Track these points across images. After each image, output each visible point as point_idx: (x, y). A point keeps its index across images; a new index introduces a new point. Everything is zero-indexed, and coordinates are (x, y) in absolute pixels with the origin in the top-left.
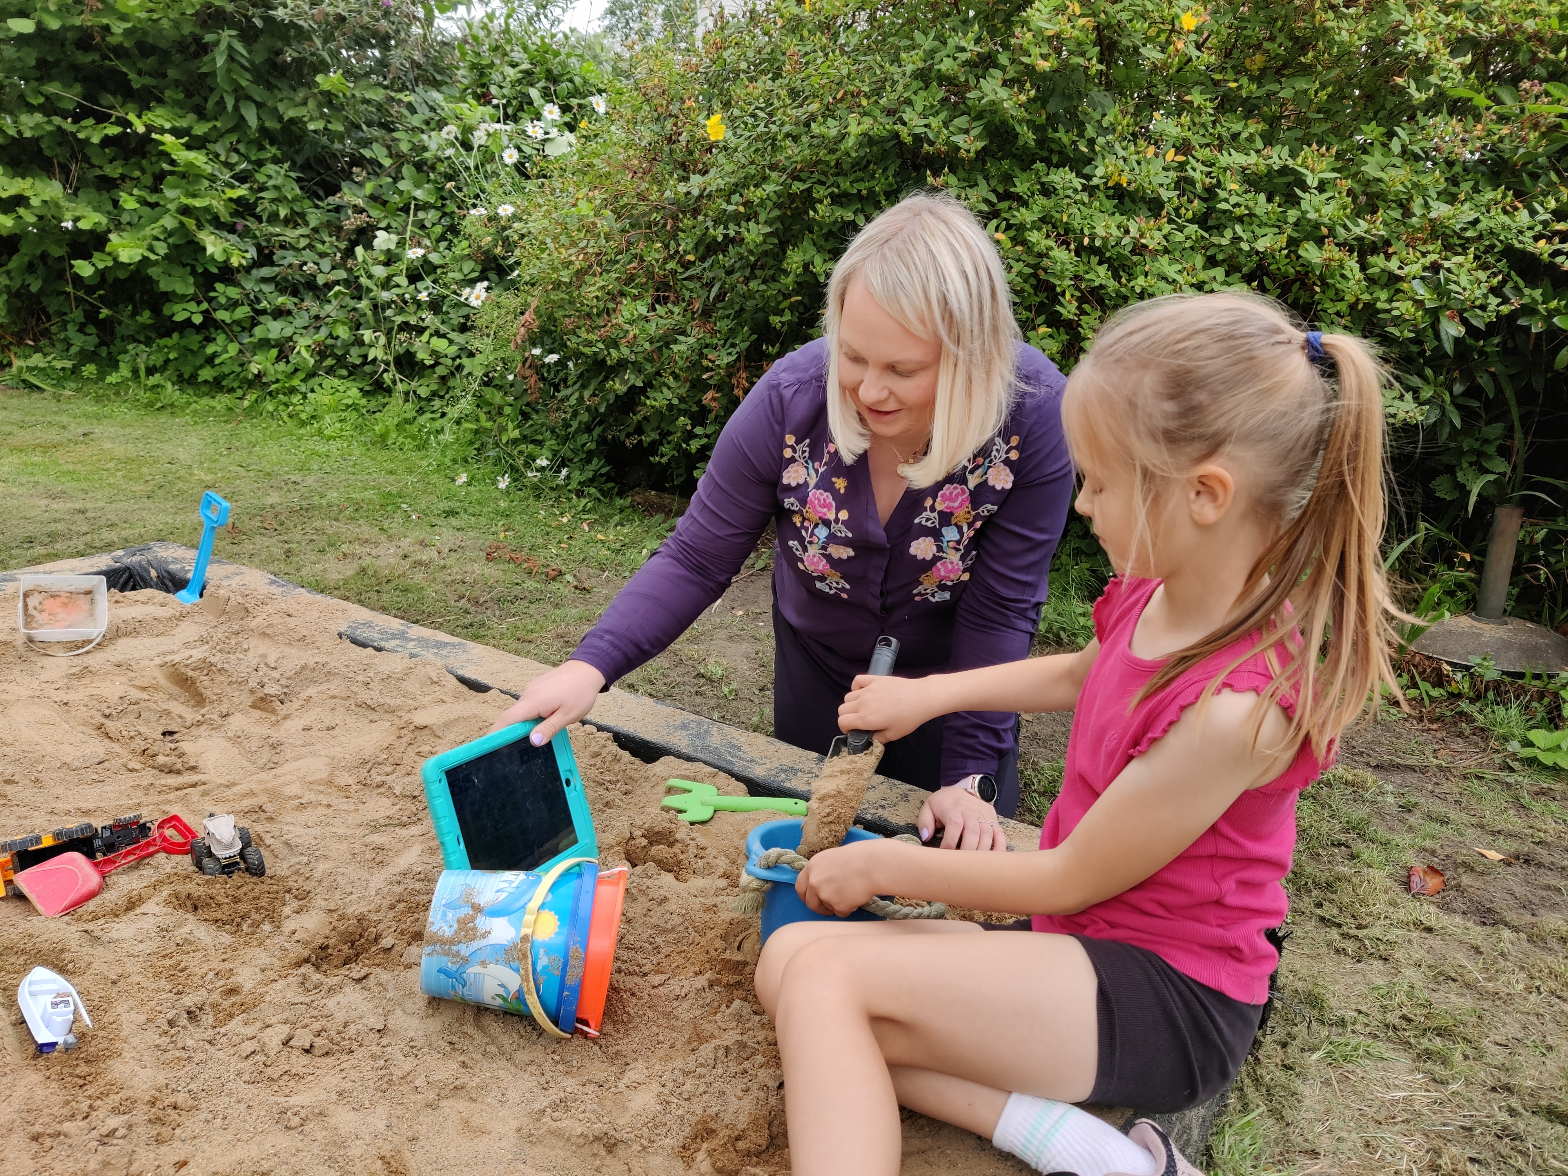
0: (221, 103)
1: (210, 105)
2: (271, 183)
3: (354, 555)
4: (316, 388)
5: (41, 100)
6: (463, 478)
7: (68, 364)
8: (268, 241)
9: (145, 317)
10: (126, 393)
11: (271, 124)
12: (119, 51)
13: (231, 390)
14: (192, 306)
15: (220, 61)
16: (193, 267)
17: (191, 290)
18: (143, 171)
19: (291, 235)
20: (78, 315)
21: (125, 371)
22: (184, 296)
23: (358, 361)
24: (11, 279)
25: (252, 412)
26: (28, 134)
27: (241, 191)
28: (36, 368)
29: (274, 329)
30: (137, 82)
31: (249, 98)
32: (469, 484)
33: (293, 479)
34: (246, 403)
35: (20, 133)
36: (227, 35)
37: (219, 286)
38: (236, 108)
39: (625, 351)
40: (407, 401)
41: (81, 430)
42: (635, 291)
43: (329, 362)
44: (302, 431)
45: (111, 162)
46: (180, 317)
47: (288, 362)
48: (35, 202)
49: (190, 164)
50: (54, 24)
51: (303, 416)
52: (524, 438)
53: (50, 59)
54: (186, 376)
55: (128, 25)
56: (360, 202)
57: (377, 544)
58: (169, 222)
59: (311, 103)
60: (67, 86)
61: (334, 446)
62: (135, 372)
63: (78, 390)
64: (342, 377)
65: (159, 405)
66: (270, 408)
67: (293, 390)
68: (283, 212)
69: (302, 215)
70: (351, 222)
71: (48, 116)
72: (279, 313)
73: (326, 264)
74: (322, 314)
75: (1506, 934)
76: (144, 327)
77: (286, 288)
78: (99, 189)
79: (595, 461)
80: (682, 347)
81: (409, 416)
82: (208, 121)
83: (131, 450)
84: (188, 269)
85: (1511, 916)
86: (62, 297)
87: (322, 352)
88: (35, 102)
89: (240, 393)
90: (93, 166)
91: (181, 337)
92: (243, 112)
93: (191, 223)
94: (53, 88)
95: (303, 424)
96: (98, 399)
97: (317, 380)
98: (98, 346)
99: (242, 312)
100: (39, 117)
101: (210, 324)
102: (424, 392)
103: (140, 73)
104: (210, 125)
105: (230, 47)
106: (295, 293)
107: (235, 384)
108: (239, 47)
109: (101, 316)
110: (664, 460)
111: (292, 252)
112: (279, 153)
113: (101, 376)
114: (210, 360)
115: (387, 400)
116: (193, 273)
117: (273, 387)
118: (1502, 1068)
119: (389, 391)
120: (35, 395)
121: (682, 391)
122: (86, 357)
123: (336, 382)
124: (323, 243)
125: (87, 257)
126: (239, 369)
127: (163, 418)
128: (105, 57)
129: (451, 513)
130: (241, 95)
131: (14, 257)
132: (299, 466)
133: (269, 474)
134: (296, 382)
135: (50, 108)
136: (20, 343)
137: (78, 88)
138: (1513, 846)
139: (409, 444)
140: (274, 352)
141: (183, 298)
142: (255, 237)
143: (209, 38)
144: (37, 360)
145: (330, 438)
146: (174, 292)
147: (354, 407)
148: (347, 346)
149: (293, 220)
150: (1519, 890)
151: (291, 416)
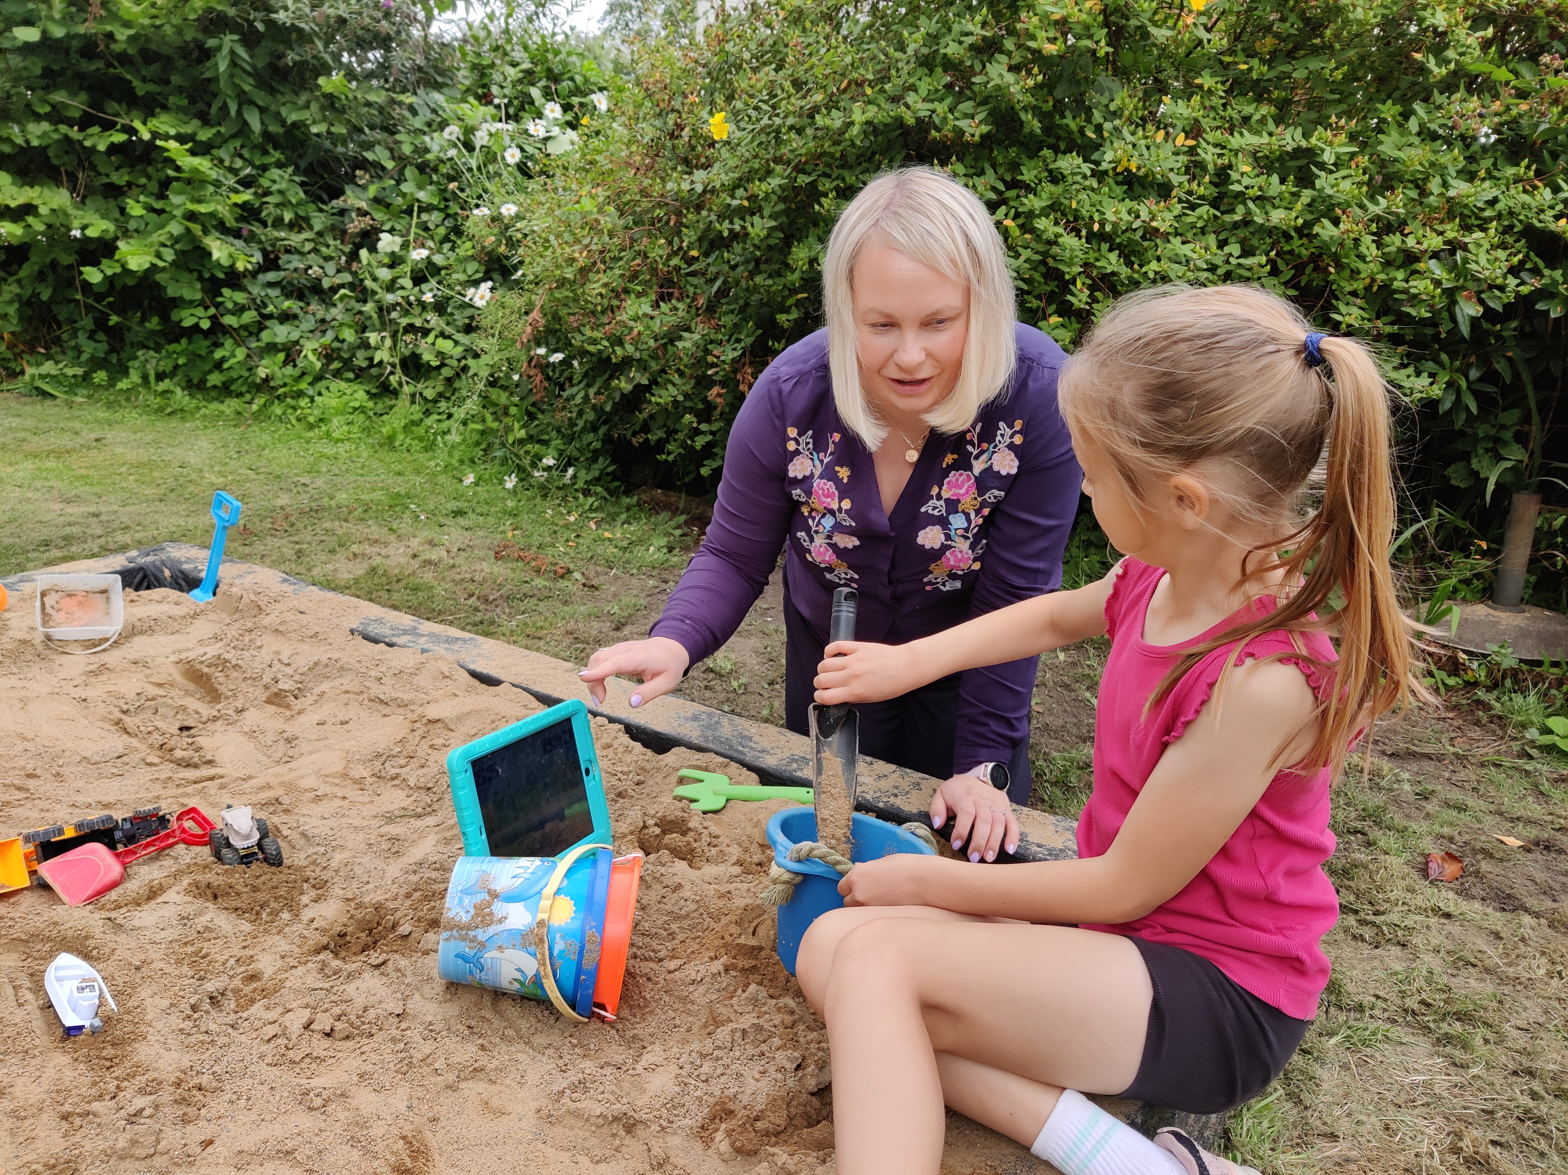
0: (224, 108)
1: (214, 110)
2: (275, 187)
3: (364, 555)
4: (324, 391)
5: (48, 109)
6: (470, 479)
7: (79, 371)
8: (273, 245)
9: (154, 323)
10: (137, 399)
11: (275, 129)
12: (123, 59)
13: (240, 395)
14: (200, 311)
15: (223, 66)
16: (200, 273)
17: (198, 296)
18: (149, 178)
19: (295, 239)
20: (87, 322)
21: (135, 377)
22: (191, 302)
23: (364, 364)
24: (22, 287)
25: (261, 416)
26: (35, 143)
27: (246, 196)
28: (48, 375)
29: (281, 333)
30: (141, 89)
31: (252, 103)
32: (477, 484)
33: (303, 480)
34: (255, 407)
35: (27, 142)
36: (229, 40)
37: (226, 292)
38: (239, 113)
39: (630, 349)
40: (413, 402)
41: (93, 436)
42: (639, 288)
43: (336, 365)
44: (310, 434)
45: (117, 169)
46: (188, 323)
47: (295, 366)
48: (43, 210)
49: (196, 170)
50: (58, 32)
51: (311, 419)
52: (530, 439)
53: (56, 67)
54: (195, 381)
55: (132, 32)
56: (364, 205)
57: (386, 544)
58: (175, 228)
59: (314, 107)
60: (73, 94)
61: (342, 448)
62: (145, 378)
63: (89, 397)
64: (349, 380)
65: (169, 410)
66: (279, 411)
67: (300, 394)
68: (288, 216)
69: (307, 219)
70: (356, 225)
71: (55, 124)
72: (286, 317)
73: (331, 268)
74: (328, 318)
75: (1527, 919)
76: (153, 332)
77: (292, 292)
78: (106, 197)
79: (601, 460)
80: (687, 343)
81: (416, 417)
82: (212, 126)
83: (143, 455)
84: (195, 274)
85: (1531, 902)
86: (72, 305)
87: (328, 355)
88: (41, 111)
89: (248, 397)
90: (100, 174)
91: (190, 343)
92: (247, 116)
93: (196, 229)
94: (59, 97)
95: (311, 427)
96: (109, 405)
97: (324, 383)
98: (107, 353)
99: (250, 316)
100: (45, 126)
101: (217, 329)
102: (430, 394)
103: (144, 80)
104: (214, 131)
105: (232, 52)
106: (301, 297)
107: (244, 389)
108: (241, 52)
109: (111, 323)
110: (671, 458)
111: (296, 257)
112: (282, 158)
113: (112, 382)
114: (218, 365)
115: (393, 402)
116: (200, 278)
117: (281, 391)
118: (1523, 1052)
119: (395, 393)
120: (48, 402)
121: (687, 388)
122: (97, 363)
123: (343, 385)
124: (328, 246)
125: (96, 263)
126: (246, 374)
127: (174, 423)
128: (109, 65)
129: (459, 513)
130: (244, 100)
131: (25, 266)
132: (308, 468)
133: (278, 477)
134: (303, 386)
135: (56, 116)
136: (32, 351)
137: (84, 96)
138: (1533, 832)
139: (417, 445)
140: (281, 356)
141: (191, 303)
142: (260, 242)
143: (211, 43)
144: (49, 367)
145: (338, 441)
146: (181, 298)
147: (361, 409)
148: (353, 349)
149: (299, 224)
150: (1539, 876)
151: (299, 420)
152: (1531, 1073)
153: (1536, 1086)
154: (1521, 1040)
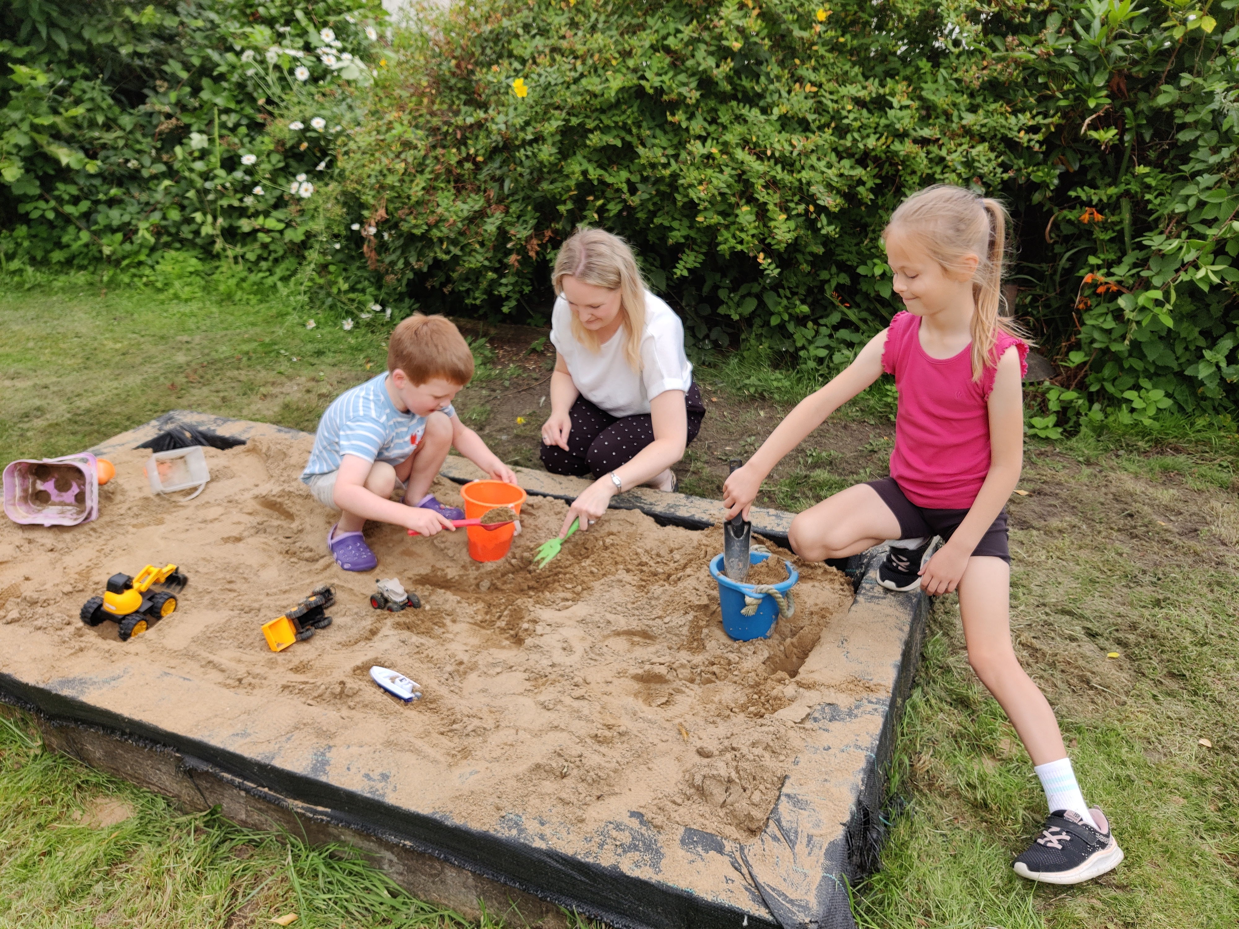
0: (35, 30)
1: (24, 33)
2: (87, 96)
3: (271, 395)
4: (160, 260)
6: (312, 324)
8: (91, 143)
11: (79, 47)
13: (82, 268)
14: (42, 204)
16: (38, 173)
17: (38, 191)
19: (108, 137)
23: (190, 236)
25: (113, 285)
29: (115, 216)
31: (58, 26)
32: (317, 327)
33: (184, 339)
34: (105, 279)
37: (61, 186)
38: (49, 35)
39: (446, 231)
40: (236, 262)
42: (442, 186)
43: (165, 239)
44: (162, 297)
46: (34, 214)
47: (132, 243)
51: (159, 285)
52: (352, 289)
54: (39, 258)
56: (167, 109)
58: (21, 139)
59: (117, 31)
61: (194, 306)
64: (178, 249)
66: (127, 280)
67: (140, 263)
68: (100, 119)
69: (115, 120)
70: (164, 125)
72: (112, 202)
73: (147, 161)
74: (152, 201)
75: (1035, 532)
77: (114, 181)
81: (242, 275)
82: (21, 45)
83: (38, 329)
84: (33, 173)
85: (1035, 523)
87: (158, 231)
89: (91, 268)
92: (55, 37)
93: (40, 138)
95: (159, 291)
97: (159, 253)
99: (84, 205)
101: (61, 218)
102: (251, 257)
104: (26, 49)
106: (120, 184)
107: (85, 262)
110: (477, 302)
111: (113, 152)
112: (87, 71)
114: (59, 245)
115: (217, 263)
116: (37, 177)
117: (124, 263)
119: (218, 256)
121: (489, 255)
123: (175, 254)
124: (139, 142)
127: (38, 297)
129: (319, 353)
132: (180, 328)
133: (163, 337)
134: (142, 258)
138: (1031, 486)
139: (254, 299)
140: (119, 236)
141: (33, 198)
142: (79, 142)
145: (186, 301)
146: (24, 195)
147: (196, 273)
148: (177, 225)
150: (1037, 509)
151: (146, 285)
152: (1044, 605)
153: (1047, 610)
154: (1038, 591)
